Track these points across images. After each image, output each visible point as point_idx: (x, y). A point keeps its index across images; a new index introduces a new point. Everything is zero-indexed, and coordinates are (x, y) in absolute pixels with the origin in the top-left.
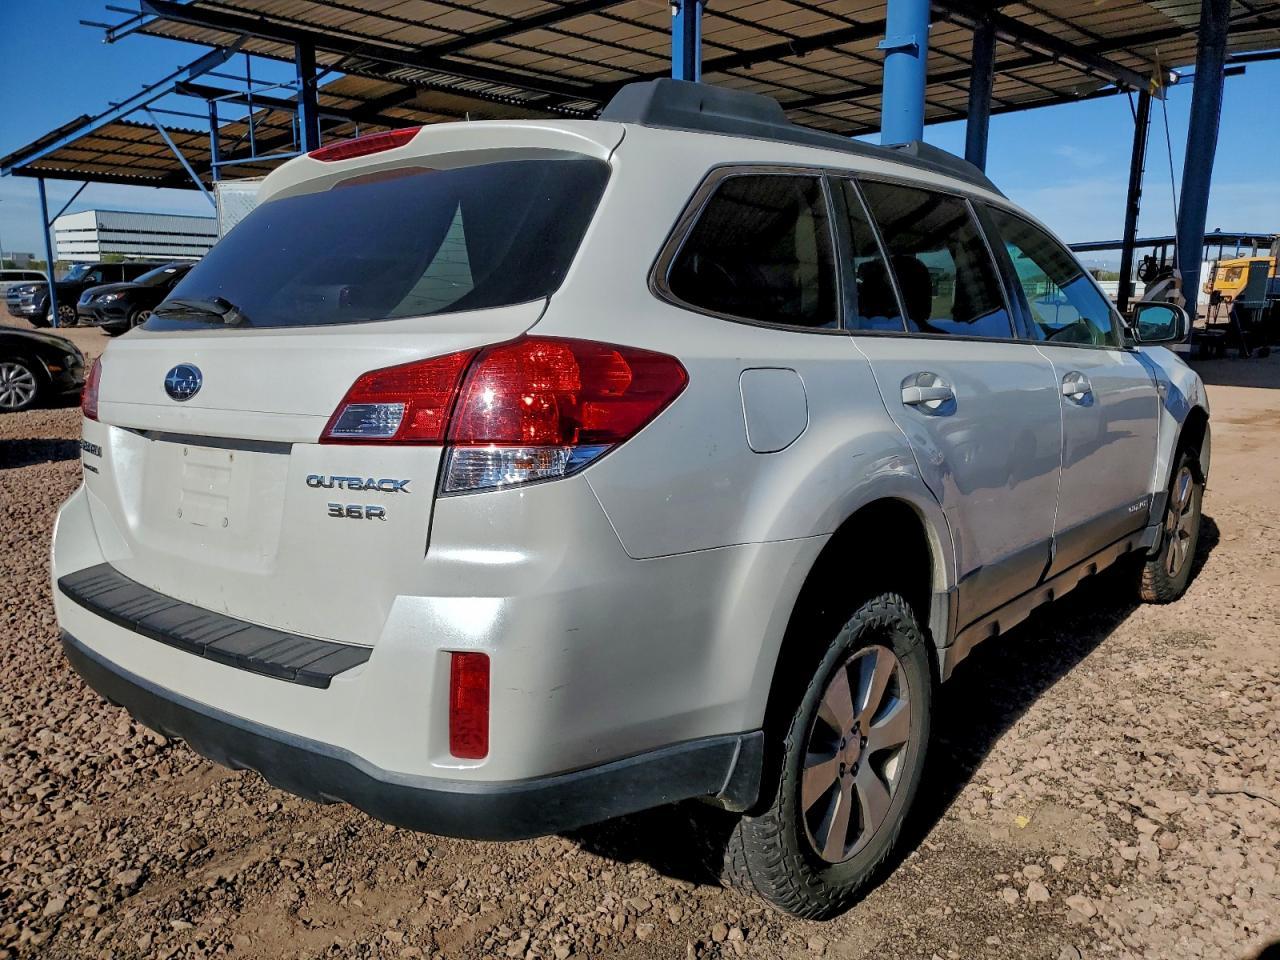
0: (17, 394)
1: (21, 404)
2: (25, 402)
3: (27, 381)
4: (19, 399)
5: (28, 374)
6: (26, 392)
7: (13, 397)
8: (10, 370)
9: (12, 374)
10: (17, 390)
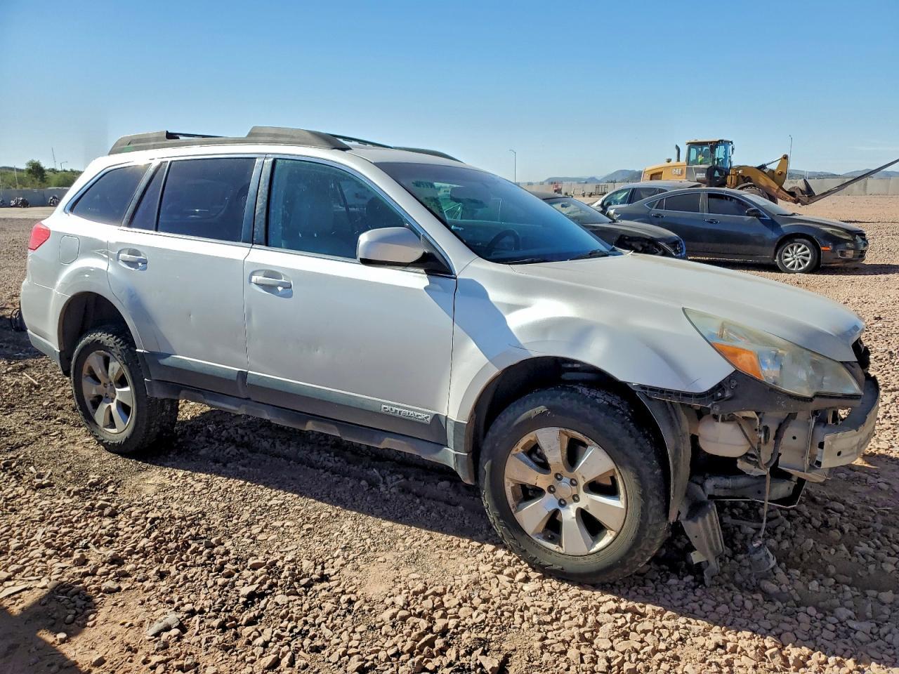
0: (799, 263)
1: (800, 269)
2: (802, 268)
3: (808, 255)
4: (800, 266)
5: (808, 251)
6: (805, 262)
7: (796, 264)
8: (799, 247)
9: (799, 250)
10: (800, 261)
